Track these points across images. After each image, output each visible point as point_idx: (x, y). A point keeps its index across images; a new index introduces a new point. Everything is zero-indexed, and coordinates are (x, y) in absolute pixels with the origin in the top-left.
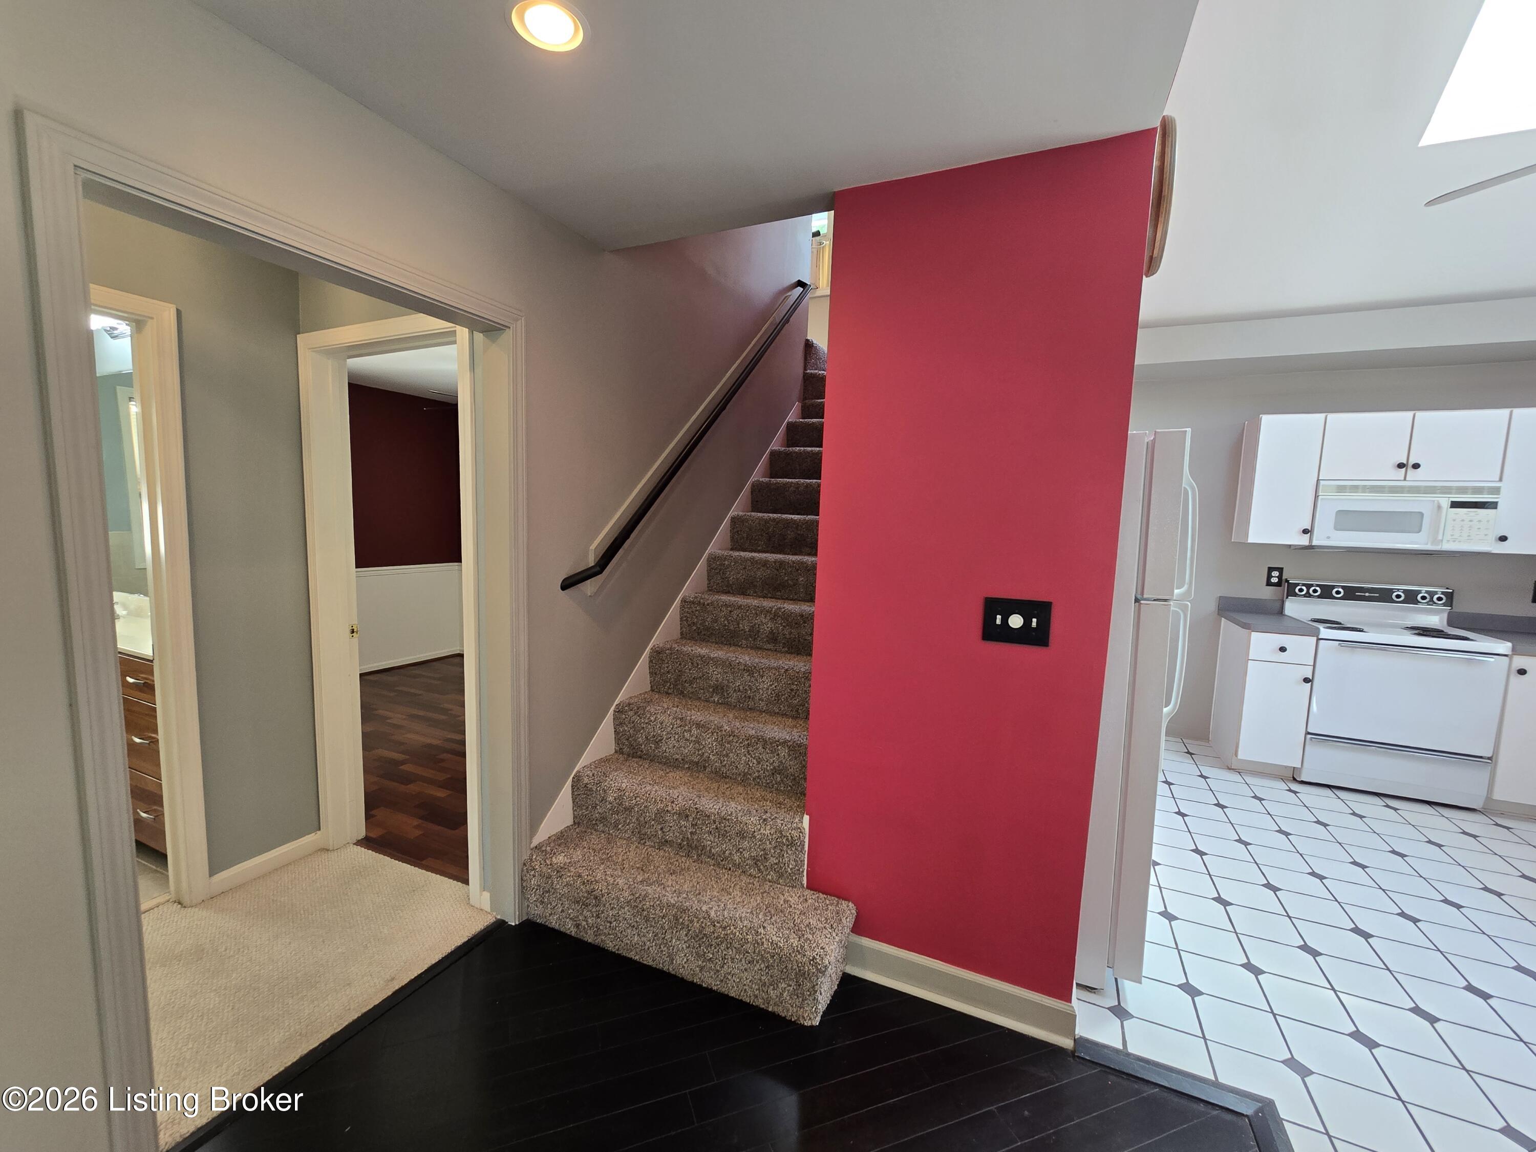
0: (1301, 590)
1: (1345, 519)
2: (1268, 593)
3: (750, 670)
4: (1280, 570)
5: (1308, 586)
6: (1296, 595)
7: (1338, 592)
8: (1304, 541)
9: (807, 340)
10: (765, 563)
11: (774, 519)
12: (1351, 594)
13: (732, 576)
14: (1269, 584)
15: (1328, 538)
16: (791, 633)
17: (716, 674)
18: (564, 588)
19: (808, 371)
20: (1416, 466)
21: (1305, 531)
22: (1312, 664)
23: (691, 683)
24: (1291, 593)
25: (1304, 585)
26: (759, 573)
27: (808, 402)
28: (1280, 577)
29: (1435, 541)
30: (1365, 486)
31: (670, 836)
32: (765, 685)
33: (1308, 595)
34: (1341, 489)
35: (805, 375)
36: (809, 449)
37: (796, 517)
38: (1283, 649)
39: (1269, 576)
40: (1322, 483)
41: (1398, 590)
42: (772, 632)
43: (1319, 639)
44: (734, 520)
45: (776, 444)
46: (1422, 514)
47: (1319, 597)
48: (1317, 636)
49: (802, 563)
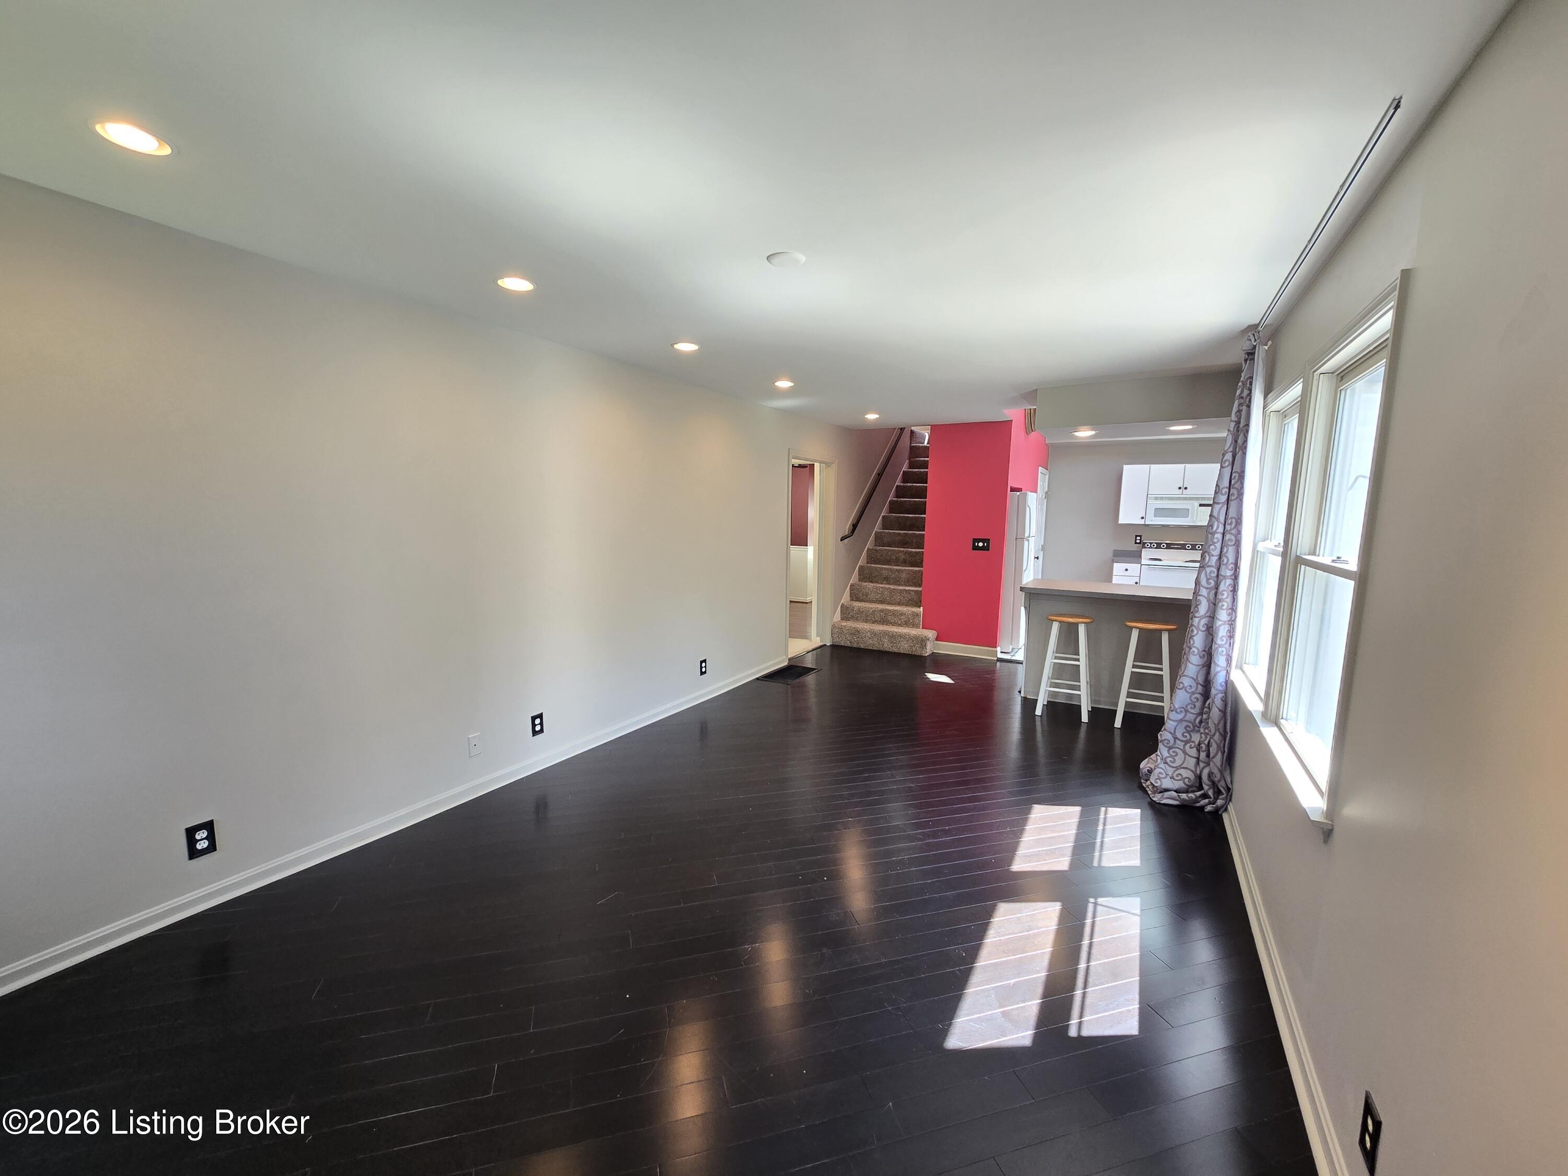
0: (1148, 545)
1: (1159, 512)
2: (1135, 547)
3: (898, 571)
4: (1141, 536)
5: (1151, 543)
6: (1146, 548)
7: (1163, 546)
8: (1142, 522)
9: (912, 430)
10: (900, 534)
11: (901, 516)
12: (1169, 546)
13: (886, 540)
14: (1136, 543)
15: (1152, 520)
16: (911, 559)
17: (885, 573)
18: (841, 540)
19: (912, 445)
20: (1186, 488)
21: (1142, 518)
22: (1139, 575)
23: (875, 577)
24: (1144, 547)
25: (1149, 543)
26: (897, 538)
27: (913, 460)
28: (1140, 540)
29: (1194, 522)
30: (1165, 497)
31: (876, 619)
32: (904, 575)
33: (1151, 547)
34: (1156, 499)
35: (910, 446)
36: (914, 484)
37: (910, 516)
38: (1126, 570)
39: (1136, 539)
40: (1149, 496)
41: (1189, 544)
42: (904, 559)
43: (1141, 565)
44: (883, 516)
45: (898, 482)
46: (1188, 509)
47: (1155, 548)
48: (1140, 563)
49: (914, 534)
